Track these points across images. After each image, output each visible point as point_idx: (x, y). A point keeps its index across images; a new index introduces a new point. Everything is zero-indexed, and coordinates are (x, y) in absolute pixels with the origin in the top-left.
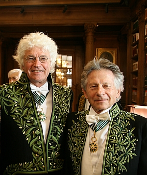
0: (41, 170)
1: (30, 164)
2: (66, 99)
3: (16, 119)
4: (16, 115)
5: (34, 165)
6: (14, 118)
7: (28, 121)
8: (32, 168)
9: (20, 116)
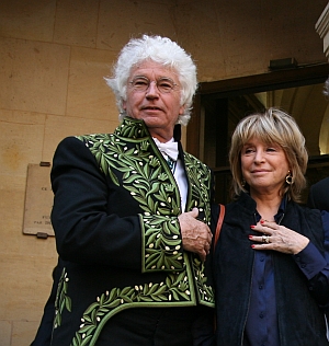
0: (182, 299)
1: (159, 287)
2: (203, 176)
3: (138, 195)
4: (138, 189)
5: (167, 288)
6: (133, 194)
7: (163, 204)
8: (163, 294)
9: (146, 192)
